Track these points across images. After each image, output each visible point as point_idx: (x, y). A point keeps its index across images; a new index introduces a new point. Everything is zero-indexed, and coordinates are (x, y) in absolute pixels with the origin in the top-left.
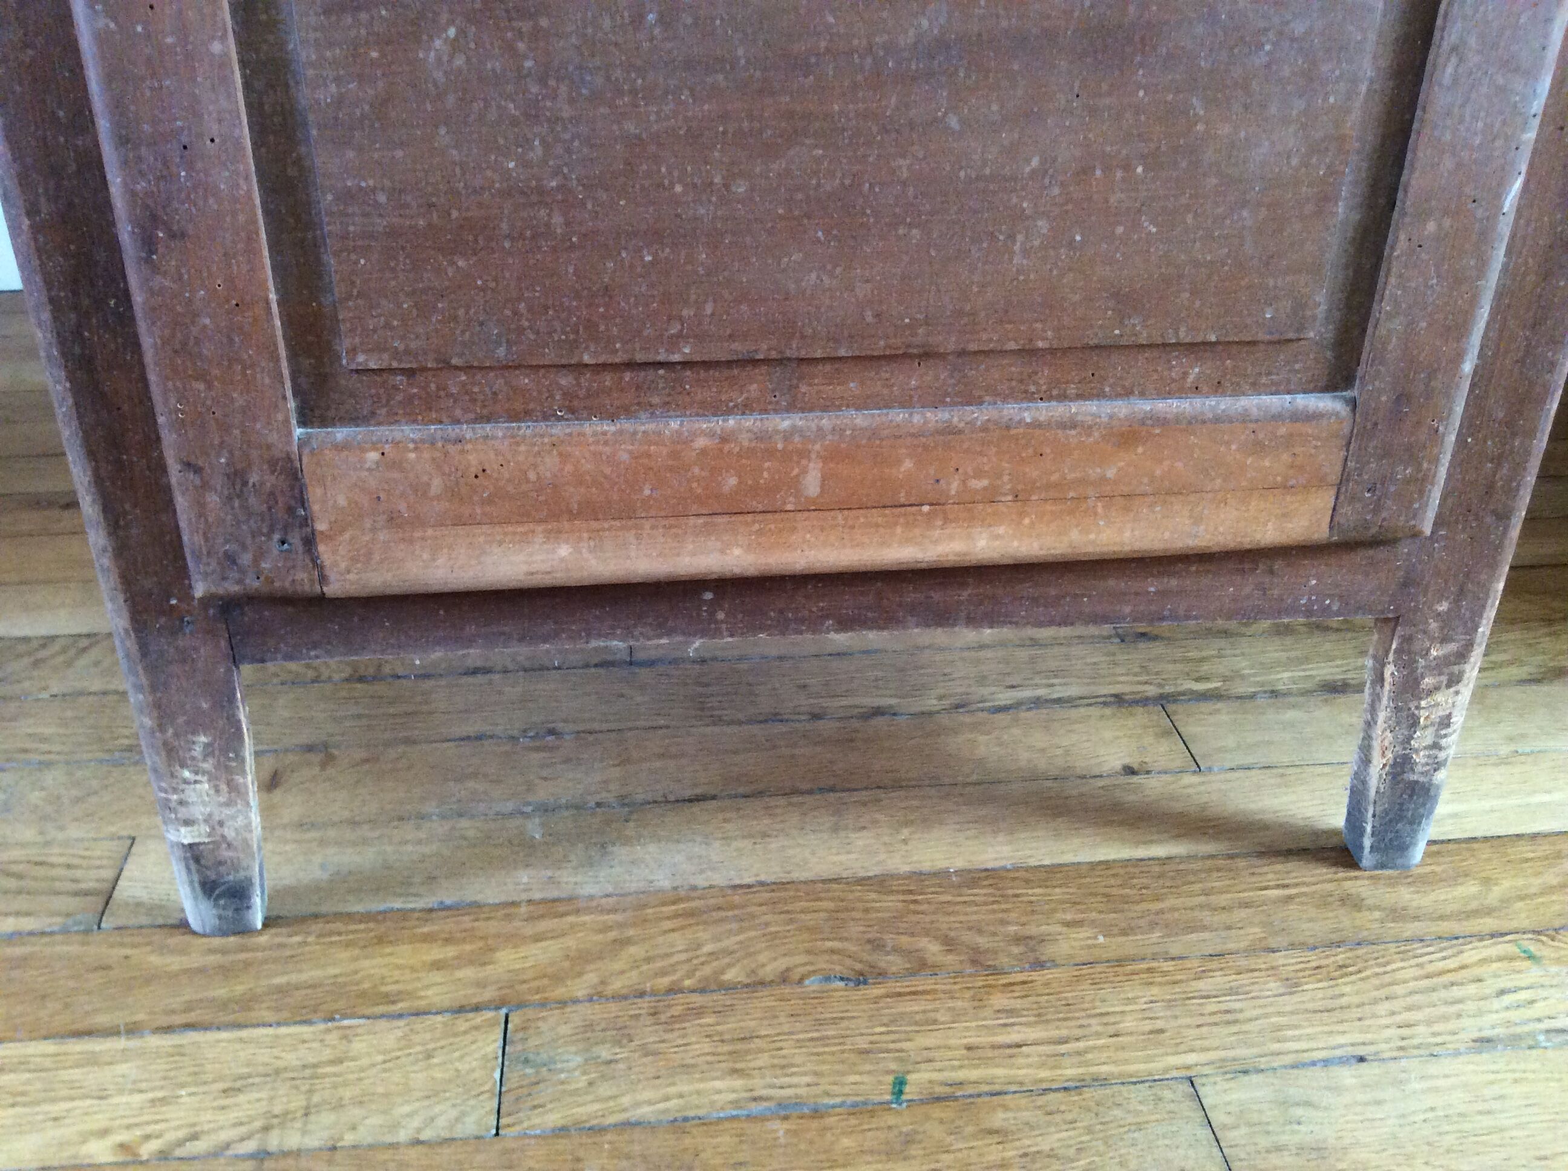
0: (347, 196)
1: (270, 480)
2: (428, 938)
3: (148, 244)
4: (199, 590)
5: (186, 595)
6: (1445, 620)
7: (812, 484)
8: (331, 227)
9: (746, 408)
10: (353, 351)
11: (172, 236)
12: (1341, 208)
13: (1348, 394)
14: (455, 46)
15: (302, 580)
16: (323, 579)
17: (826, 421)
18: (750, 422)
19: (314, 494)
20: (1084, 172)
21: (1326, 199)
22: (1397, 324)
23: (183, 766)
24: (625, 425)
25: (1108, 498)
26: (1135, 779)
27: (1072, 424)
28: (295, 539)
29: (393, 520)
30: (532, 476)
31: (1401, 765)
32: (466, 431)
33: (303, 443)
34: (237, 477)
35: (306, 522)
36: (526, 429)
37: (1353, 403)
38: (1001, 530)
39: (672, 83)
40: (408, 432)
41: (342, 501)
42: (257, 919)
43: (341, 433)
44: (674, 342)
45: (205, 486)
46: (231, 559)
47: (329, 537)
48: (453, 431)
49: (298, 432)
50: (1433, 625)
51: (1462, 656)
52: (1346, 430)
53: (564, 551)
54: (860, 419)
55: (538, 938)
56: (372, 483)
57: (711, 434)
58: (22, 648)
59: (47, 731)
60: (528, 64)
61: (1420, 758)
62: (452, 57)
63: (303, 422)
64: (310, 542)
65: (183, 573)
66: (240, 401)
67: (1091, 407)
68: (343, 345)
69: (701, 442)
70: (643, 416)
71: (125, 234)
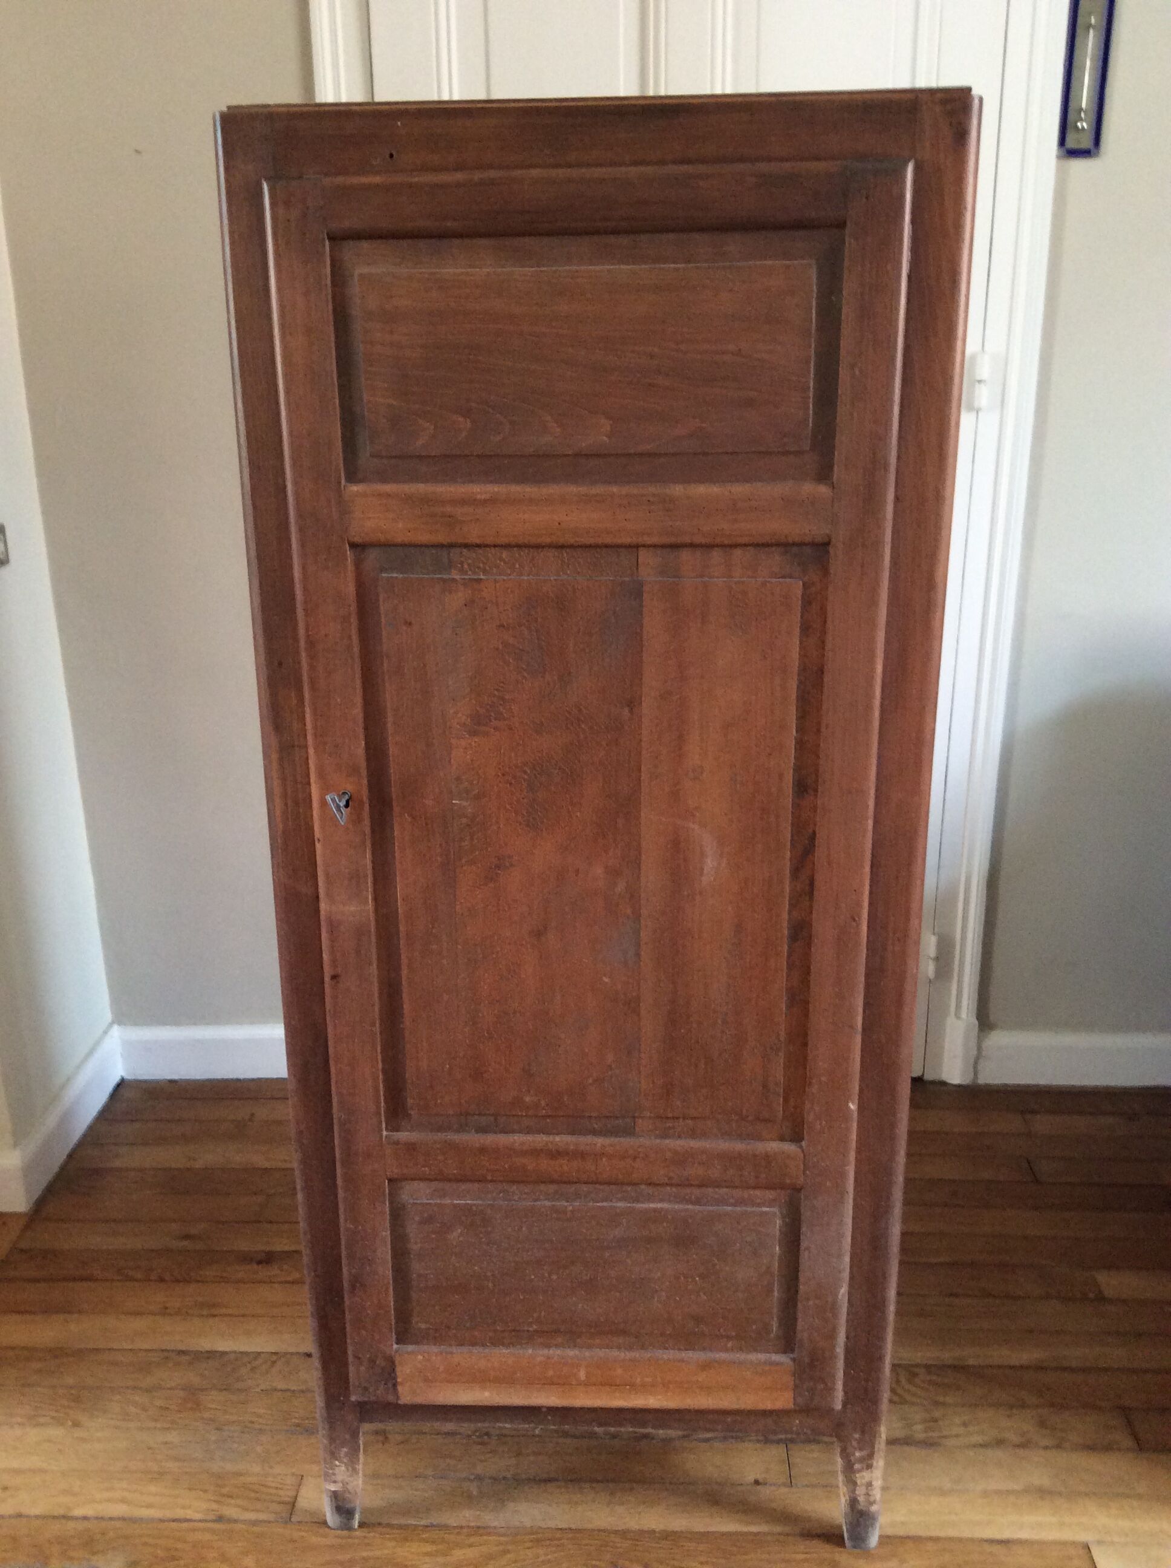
0: (420, 1276)
1: (383, 1364)
2: (426, 1541)
3: (353, 1288)
4: (353, 1398)
5: (347, 1396)
6: (859, 1441)
7: (582, 1375)
8: (414, 1283)
9: (557, 1346)
10: (417, 1323)
11: (362, 1285)
12: (776, 1294)
13: (791, 1356)
14: (461, 1234)
15: (391, 1398)
16: (398, 1398)
17: (587, 1353)
18: (559, 1352)
19: (398, 1369)
20: (677, 1278)
21: (770, 1291)
22: (806, 1335)
23: (337, 1460)
24: (511, 1350)
25: (701, 1388)
26: (759, 1487)
27: (682, 1361)
28: (390, 1385)
29: (426, 1380)
30: (476, 1367)
31: (853, 1502)
32: (454, 1349)
33: (397, 1351)
34: (372, 1361)
35: (395, 1378)
36: (476, 1350)
37: (794, 1360)
38: (660, 1397)
39: (531, 1247)
40: (435, 1349)
41: (408, 1371)
42: (356, 1525)
43: (410, 1348)
44: (530, 1324)
45: (361, 1364)
46: (366, 1389)
47: (402, 1384)
48: (449, 1349)
49: (395, 1346)
50: (854, 1443)
51: (871, 1456)
52: (793, 1369)
53: (487, 1394)
54: (601, 1353)
55: (470, 1546)
56: (419, 1366)
57: (543, 1356)
58: (246, 1359)
59: (262, 1411)
60: (483, 1240)
61: (861, 1499)
62: (459, 1237)
63: (397, 1344)
64: (395, 1385)
65: (347, 1388)
66: (377, 1337)
67: (690, 1354)
68: (414, 1320)
69: (539, 1359)
70: (519, 1347)
71: (346, 1285)
